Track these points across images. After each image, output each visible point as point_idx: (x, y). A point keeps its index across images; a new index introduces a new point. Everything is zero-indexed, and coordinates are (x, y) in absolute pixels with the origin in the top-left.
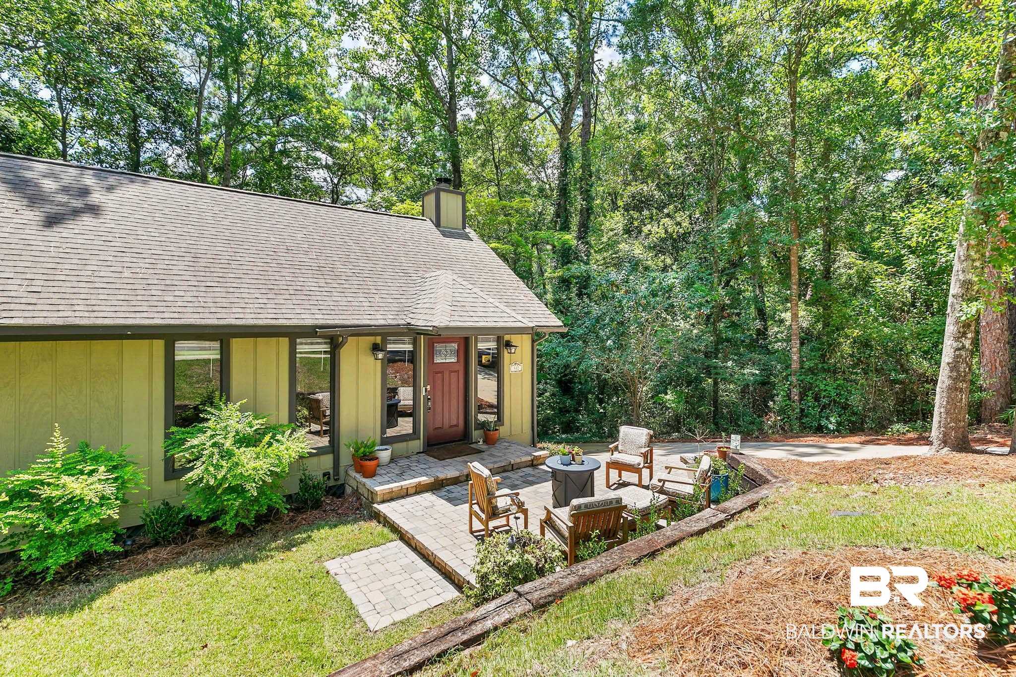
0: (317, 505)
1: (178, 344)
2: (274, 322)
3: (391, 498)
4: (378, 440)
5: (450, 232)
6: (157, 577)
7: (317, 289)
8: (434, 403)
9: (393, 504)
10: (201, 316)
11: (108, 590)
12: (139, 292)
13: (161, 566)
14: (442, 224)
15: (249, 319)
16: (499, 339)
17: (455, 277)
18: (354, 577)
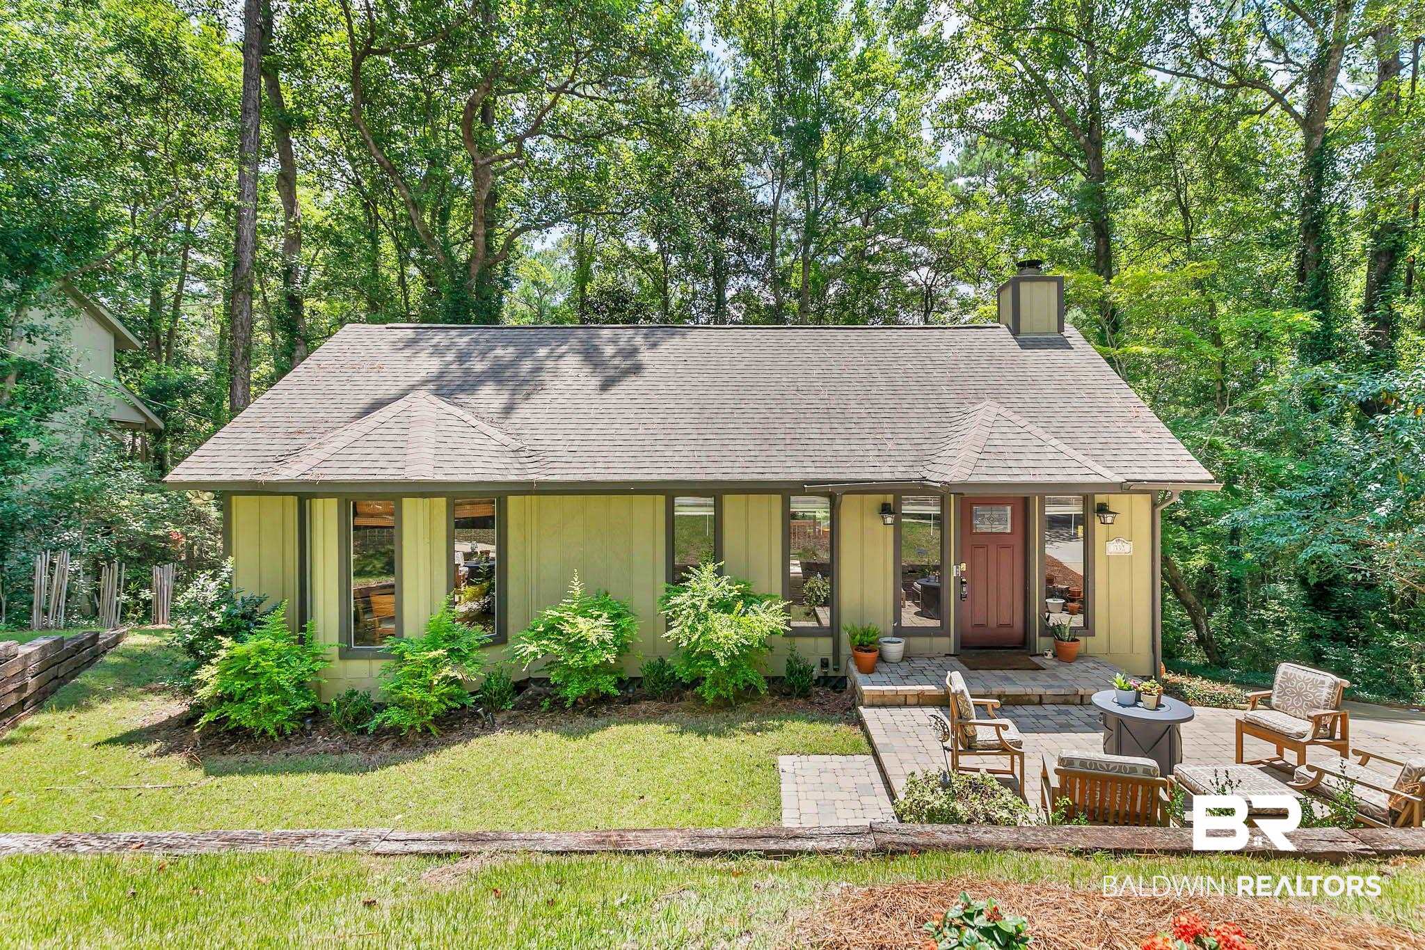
0: (805, 694)
1: (678, 500)
2: (760, 477)
3: (883, 703)
4: (890, 630)
5: (1033, 340)
6: (640, 727)
7: (818, 436)
8: (972, 590)
9: (883, 712)
10: (692, 471)
11: (605, 727)
12: (647, 448)
13: (649, 718)
14: (1022, 330)
15: (736, 474)
16: (1086, 500)
17: (1002, 410)
18: (799, 779)
